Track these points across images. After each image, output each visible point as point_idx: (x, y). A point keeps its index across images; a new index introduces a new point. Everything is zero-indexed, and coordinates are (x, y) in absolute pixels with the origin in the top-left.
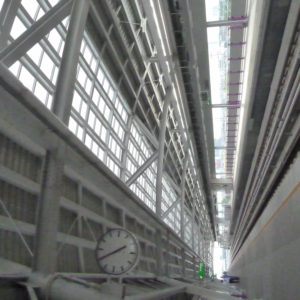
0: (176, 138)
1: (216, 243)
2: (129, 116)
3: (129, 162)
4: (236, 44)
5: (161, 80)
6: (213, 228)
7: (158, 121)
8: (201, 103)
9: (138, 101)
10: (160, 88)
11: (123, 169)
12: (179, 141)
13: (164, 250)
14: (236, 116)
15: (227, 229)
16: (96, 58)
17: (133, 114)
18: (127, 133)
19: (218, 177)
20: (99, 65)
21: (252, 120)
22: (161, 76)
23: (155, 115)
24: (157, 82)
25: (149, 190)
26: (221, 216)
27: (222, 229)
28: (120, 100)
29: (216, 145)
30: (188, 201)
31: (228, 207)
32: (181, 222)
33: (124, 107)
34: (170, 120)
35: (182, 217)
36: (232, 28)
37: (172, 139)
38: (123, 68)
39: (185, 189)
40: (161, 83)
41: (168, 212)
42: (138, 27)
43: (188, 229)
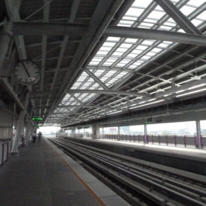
0: (124, 101)
1: (60, 128)
2: (134, 70)
3: (103, 71)
4: (185, 140)
5: (160, 90)
6: (69, 126)
7: (133, 89)
8: (146, 118)
9: (144, 75)
10: (155, 90)
11: (97, 67)
12: (122, 103)
13: (50, 96)
14: (139, 140)
15: (69, 135)
16: (169, 47)
17: (135, 73)
18: (122, 69)
19: (101, 129)
20: (164, 49)
21: (133, 151)
22: (163, 90)
23: (137, 87)
24: (159, 88)
25: (87, 84)
26: (77, 131)
27: (69, 132)
28: (143, 64)
29: (121, 127)
30: (84, 110)
31: (81, 135)
32: (69, 106)
33: (139, 66)
34: (135, 97)
35: (73, 106)
36: (195, 138)
37: (123, 99)
38: (165, 65)
39: (91, 108)
40: (158, 91)
41: (74, 97)
42: (194, 74)
43: (66, 110)
